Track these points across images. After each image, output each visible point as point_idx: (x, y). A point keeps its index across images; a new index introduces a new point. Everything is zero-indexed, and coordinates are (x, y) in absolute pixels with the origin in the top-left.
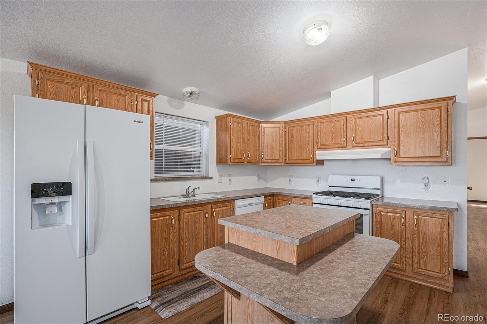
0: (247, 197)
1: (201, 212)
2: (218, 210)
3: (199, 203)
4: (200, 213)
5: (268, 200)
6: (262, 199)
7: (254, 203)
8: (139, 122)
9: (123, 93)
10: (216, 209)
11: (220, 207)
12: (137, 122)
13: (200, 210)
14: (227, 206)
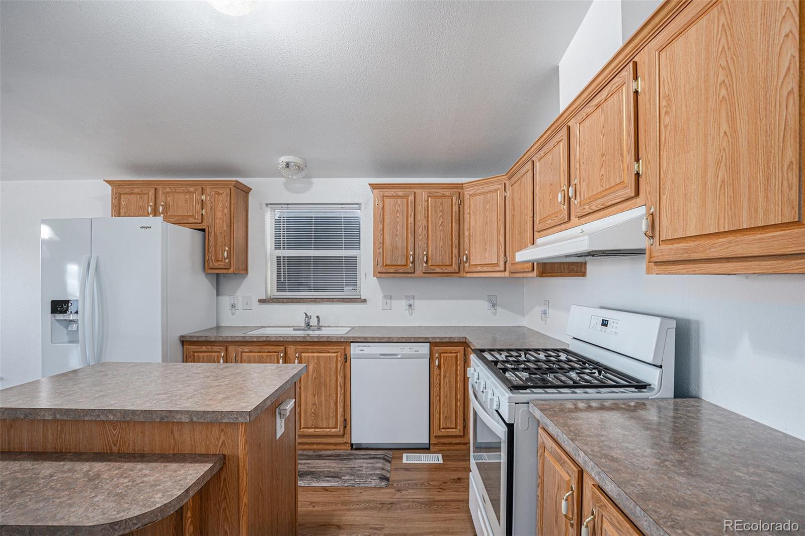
0: (377, 341)
1: (273, 355)
2: (308, 356)
3: (267, 340)
4: (271, 355)
5: (446, 353)
6: (425, 349)
7: (399, 354)
8: (147, 228)
9: (192, 189)
10: (303, 354)
11: (312, 352)
12: (144, 228)
13: (271, 351)
14: (329, 352)
